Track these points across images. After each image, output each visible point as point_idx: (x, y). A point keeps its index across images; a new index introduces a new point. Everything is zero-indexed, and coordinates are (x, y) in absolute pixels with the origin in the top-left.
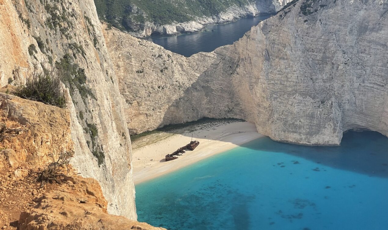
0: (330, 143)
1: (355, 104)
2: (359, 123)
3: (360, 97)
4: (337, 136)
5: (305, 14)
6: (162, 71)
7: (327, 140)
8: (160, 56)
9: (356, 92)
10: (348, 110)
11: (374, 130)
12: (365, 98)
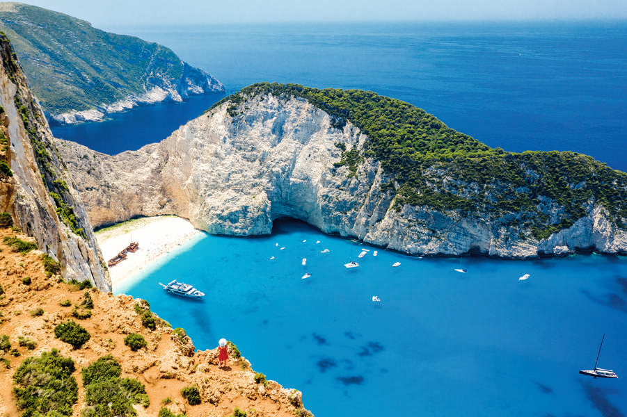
0: (263, 233)
1: (281, 196)
2: (285, 213)
3: (285, 190)
4: (269, 227)
5: (232, 115)
6: (89, 172)
7: (260, 231)
8: (86, 157)
9: (282, 186)
10: (276, 202)
11: (297, 218)
12: (289, 191)
